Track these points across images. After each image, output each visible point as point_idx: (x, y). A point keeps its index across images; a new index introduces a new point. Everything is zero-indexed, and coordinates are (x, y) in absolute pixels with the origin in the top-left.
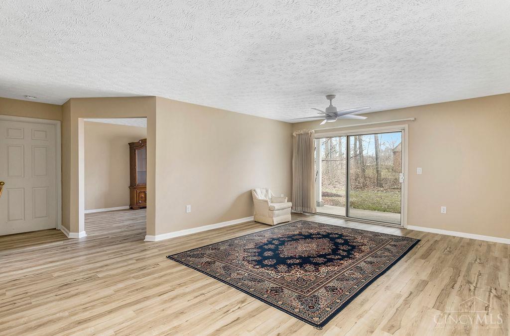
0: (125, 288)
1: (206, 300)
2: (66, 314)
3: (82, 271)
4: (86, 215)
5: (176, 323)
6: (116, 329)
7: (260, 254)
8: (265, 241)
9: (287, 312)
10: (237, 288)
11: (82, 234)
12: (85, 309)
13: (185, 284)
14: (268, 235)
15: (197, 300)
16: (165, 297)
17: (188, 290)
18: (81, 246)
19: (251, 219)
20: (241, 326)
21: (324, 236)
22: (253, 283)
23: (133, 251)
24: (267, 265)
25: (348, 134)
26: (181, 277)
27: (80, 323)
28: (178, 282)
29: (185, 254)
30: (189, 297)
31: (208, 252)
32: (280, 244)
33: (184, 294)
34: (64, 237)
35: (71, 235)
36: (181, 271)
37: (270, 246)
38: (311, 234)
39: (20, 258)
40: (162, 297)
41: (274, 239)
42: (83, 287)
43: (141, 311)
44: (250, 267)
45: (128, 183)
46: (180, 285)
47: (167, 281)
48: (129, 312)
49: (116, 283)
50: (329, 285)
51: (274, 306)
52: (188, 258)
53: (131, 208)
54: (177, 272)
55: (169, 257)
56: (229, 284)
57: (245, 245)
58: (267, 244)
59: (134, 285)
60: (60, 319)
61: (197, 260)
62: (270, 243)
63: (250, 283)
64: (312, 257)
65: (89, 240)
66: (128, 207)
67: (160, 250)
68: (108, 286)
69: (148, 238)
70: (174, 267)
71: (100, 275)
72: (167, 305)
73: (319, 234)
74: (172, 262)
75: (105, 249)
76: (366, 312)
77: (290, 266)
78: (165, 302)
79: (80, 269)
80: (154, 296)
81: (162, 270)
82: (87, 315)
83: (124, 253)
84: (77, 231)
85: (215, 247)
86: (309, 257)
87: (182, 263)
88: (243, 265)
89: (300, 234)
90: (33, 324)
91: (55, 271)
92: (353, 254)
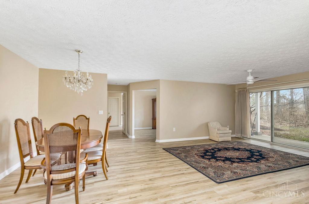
0: (146, 156)
1: (173, 165)
2: (127, 160)
3: (132, 149)
4: (135, 130)
5: (160, 170)
6: (141, 167)
7: (204, 153)
8: (211, 148)
9: (206, 175)
10: (188, 164)
11: (133, 137)
12: (132, 160)
13: (167, 159)
14: (213, 146)
15: (170, 164)
16: (158, 161)
17: (167, 161)
18: (133, 141)
19: (207, 138)
20: (184, 175)
21: (247, 150)
22: (195, 163)
23: (150, 145)
24: (206, 158)
25: (272, 90)
26: (166, 156)
27: (130, 163)
28: (164, 158)
29: (170, 149)
30: (167, 163)
31: (180, 149)
32: (218, 151)
33: (166, 162)
34: (127, 137)
35: (130, 137)
36: (166, 154)
37: (212, 151)
38: (240, 149)
39: (114, 142)
40: (157, 161)
41: (215, 148)
42: (132, 154)
43: (149, 164)
44: (197, 157)
45: (152, 117)
46: (165, 159)
47: (160, 157)
48: (146, 163)
49: (142, 155)
50: (234, 171)
51: (201, 172)
52: (171, 150)
53: (153, 129)
54: (165, 154)
55: (164, 149)
56: (184, 162)
57: (199, 149)
58: (210, 150)
59: (149, 156)
60: (125, 161)
61: (175, 151)
62: (213, 149)
63: (194, 163)
64: (232, 159)
65: (136, 139)
66: (151, 128)
67: (160, 146)
68: (140, 155)
69: (157, 141)
70: (165, 152)
71: (138, 151)
72: (158, 164)
73: (244, 149)
74: (164, 151)
75: (141, 143)
76: (248, 184)
77: (217, 160)
78: (158, 163)
79: (132, 148)
80: (154, 161)
81: (159, 153)
82: (132, 162)
83: (147, 145)
84: (132, 135)
85: (184, 148)
86: (231, 158)
87: (168, 152)
88: (194, 156)
89: (233, 148)
90: (118, 161)
91: (124, 148)
92: (260, 161)
